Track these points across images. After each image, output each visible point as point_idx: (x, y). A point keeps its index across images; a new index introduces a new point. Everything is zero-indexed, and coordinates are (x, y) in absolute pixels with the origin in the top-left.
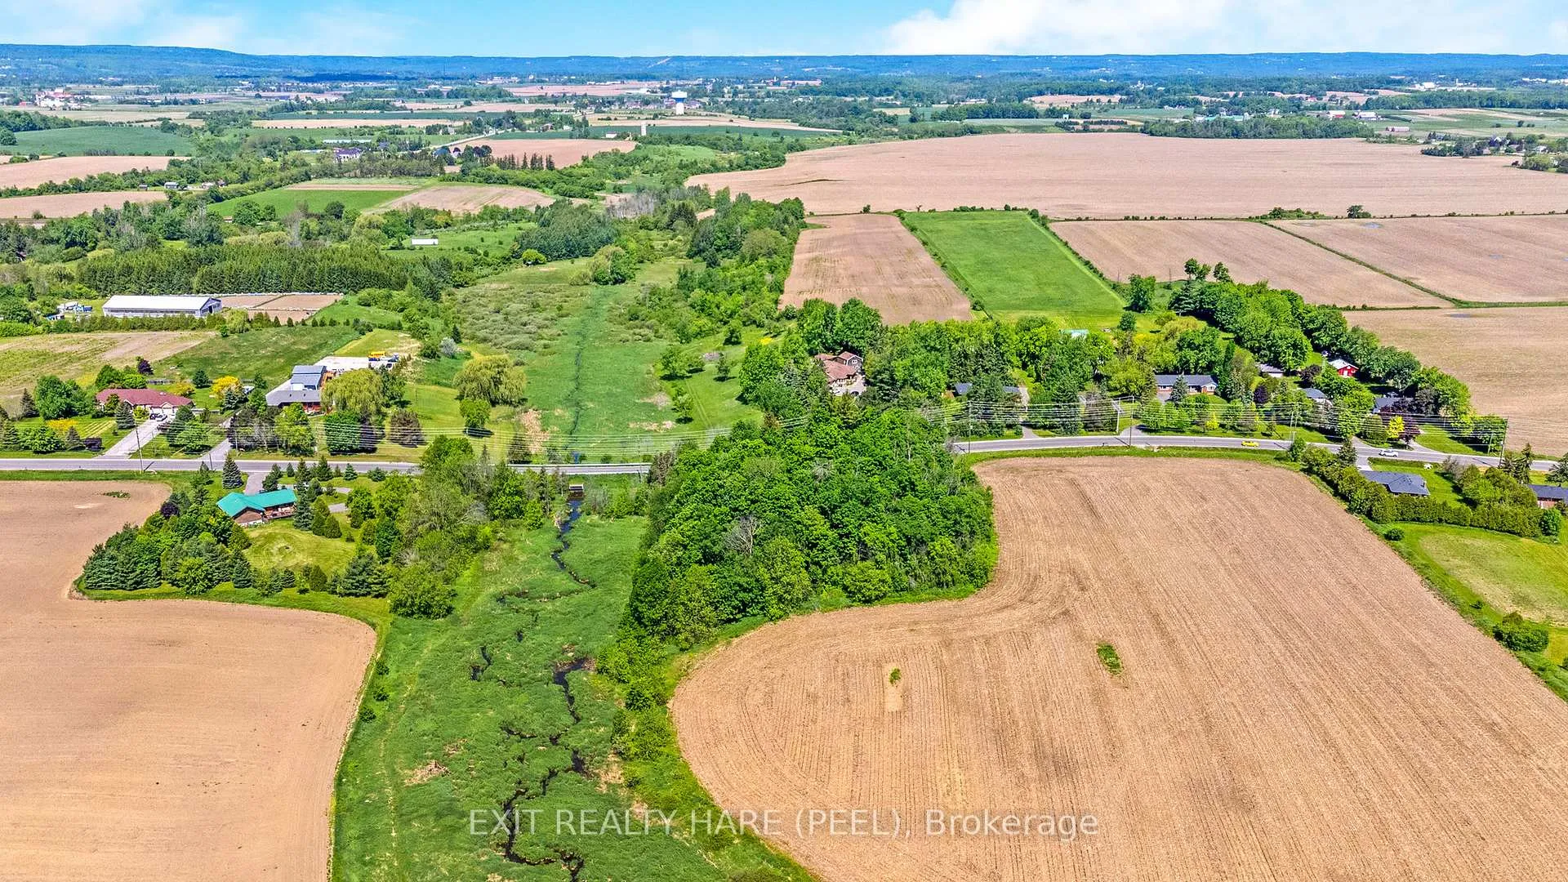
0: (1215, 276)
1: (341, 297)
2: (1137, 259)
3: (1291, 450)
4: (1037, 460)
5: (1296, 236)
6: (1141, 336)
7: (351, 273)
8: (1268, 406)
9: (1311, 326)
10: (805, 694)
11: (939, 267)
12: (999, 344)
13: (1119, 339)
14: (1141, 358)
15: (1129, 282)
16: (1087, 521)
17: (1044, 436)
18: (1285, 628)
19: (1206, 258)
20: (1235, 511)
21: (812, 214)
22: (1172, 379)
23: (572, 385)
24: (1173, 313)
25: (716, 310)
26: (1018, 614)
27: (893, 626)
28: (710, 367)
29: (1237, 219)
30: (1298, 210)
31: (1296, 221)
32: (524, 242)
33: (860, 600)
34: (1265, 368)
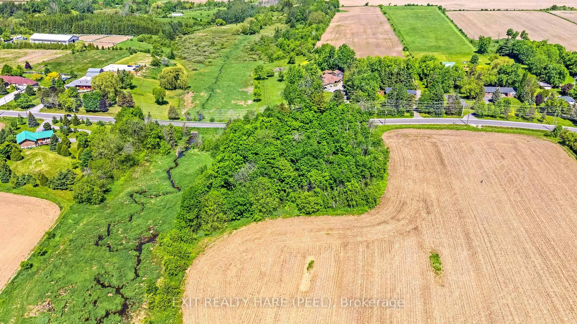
0: (521, 37)
1: (132, 37)
2: (484, 28)
3: (554, 131)
4: (418, 130)
5: (563, 18)
6: (480, 66)
7: (136, 27)
8: (543, 105)
9: (568, 63)
10: (259, 272)
11: (393, 30)
12: (408, 69)
13: (469, 67)
14: (478, 78)
15: (478, 39)
16: (438, 168)
17: (425, 117)
18: (544, 247)
19: (517, 29)
20: (519, 166)
21: (343, 6)
22: (493, 89)
23: (214, 81)
24: (498, 54)
25: (287, 48)
26: (389, 227)
27: (319, 230)
28: (276, 74)
29: (534, 10)
30: (564, 6)
31: (563, 11)
32: (217, 15)
33: (304, 213)
34: (542, 84)
